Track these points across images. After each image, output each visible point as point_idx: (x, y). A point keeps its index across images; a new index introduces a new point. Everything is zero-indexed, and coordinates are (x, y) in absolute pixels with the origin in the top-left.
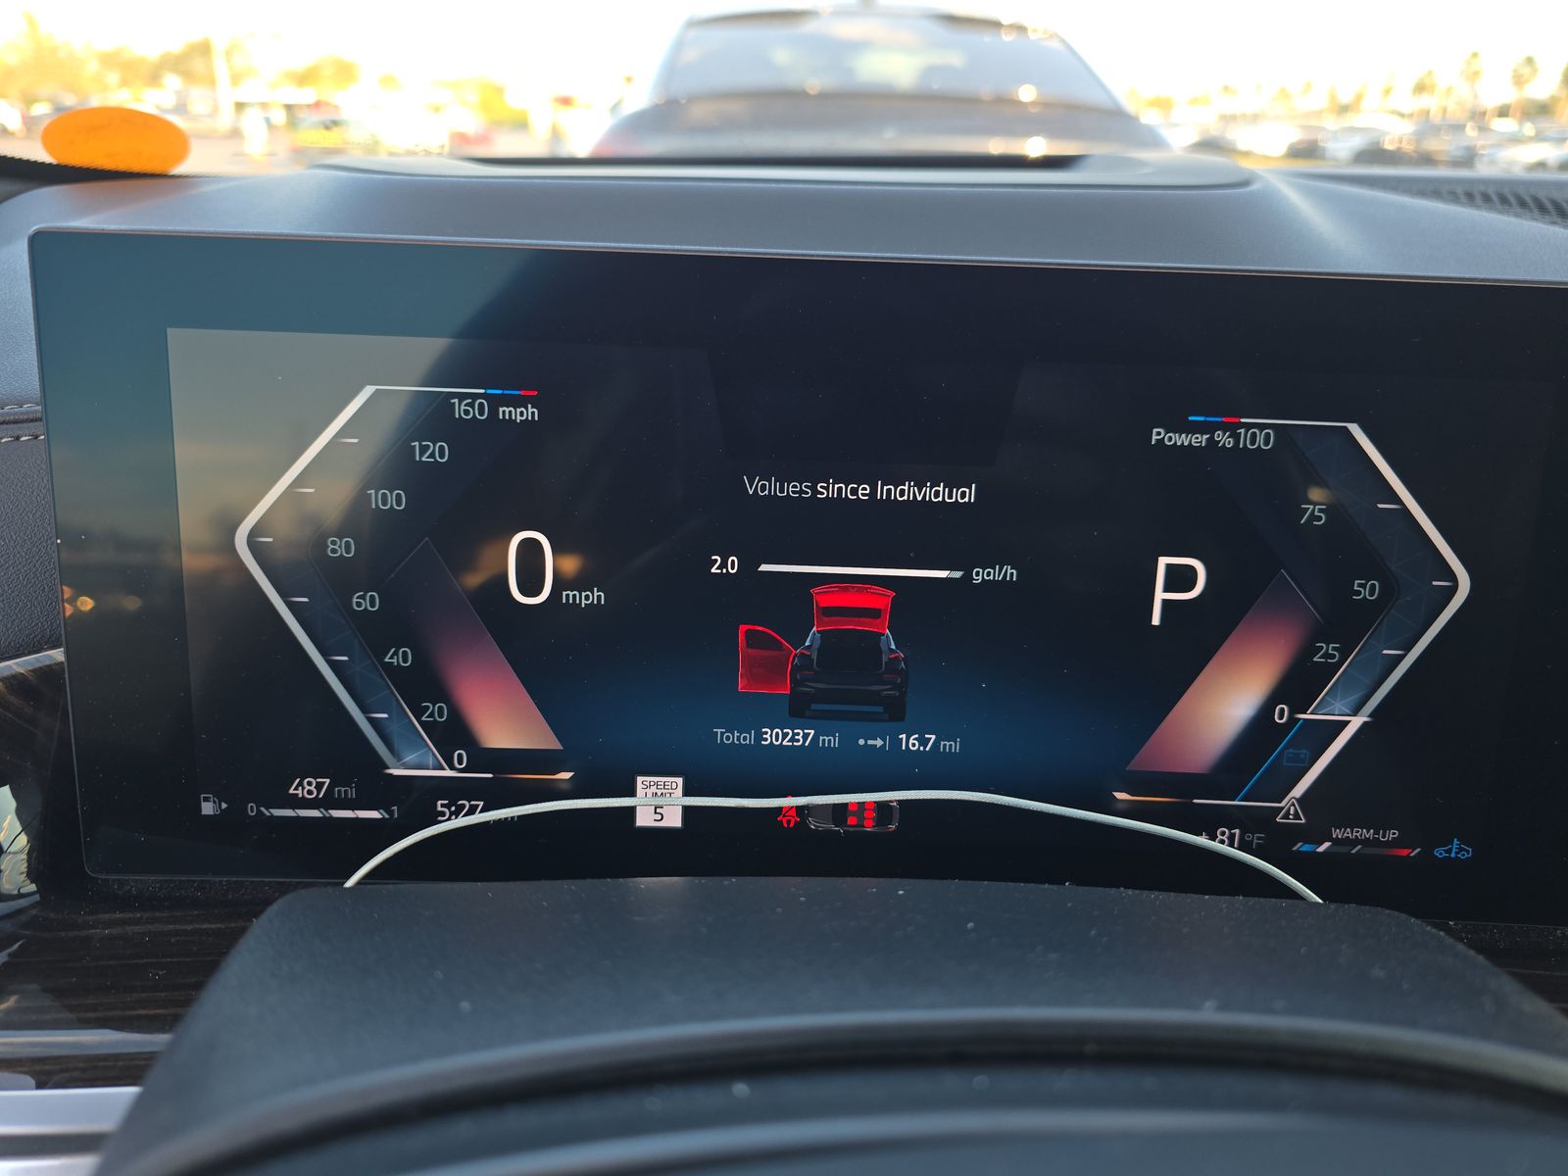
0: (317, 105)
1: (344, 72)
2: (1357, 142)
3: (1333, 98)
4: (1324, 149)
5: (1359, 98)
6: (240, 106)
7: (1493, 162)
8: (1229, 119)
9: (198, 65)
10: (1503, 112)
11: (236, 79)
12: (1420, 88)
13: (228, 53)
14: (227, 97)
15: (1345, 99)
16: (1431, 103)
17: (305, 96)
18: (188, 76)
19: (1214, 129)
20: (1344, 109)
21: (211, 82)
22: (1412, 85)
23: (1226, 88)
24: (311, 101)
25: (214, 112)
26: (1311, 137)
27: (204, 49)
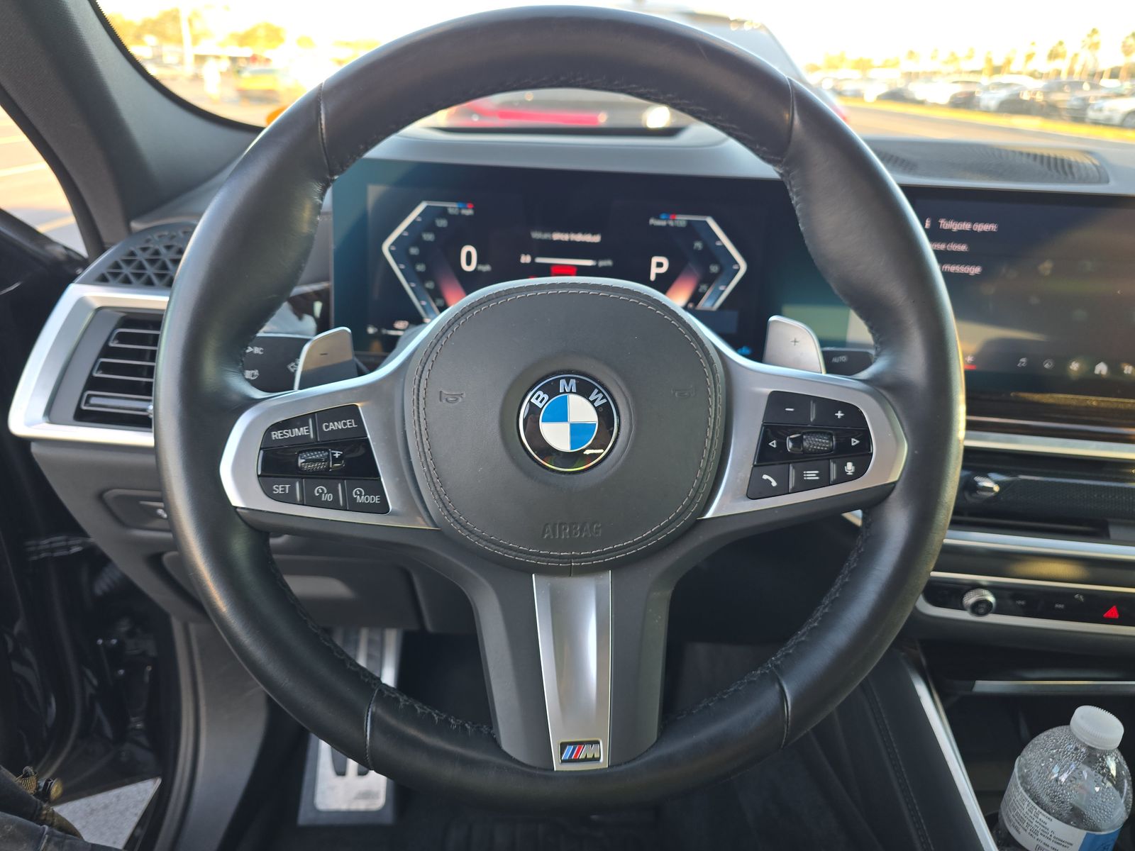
0: (254, 59)
1: (274, 35)
2: (1003, 94)
3: (989, 60)
4: (979, 99)
5: (1009, 62)
6: (201, 59)
7: (1100, 110)
8: (910, 76)
9: (170, 29)
10: (1114, 74)
11: (195, 40)
12: (1053, 55)
13: (190, 21)
14: (190, 51)
15: (998, 62)
16: (1062, 65)
17: (247, 52)
18: (163, 36)
19: (900, 84)
20: (997, 70)
21: (180, 41)
22: (1048, 52)
23: (911, 53)
24: (249, 55)
25: (181, 63)
26: (970, 89)
27: (174, 17)
